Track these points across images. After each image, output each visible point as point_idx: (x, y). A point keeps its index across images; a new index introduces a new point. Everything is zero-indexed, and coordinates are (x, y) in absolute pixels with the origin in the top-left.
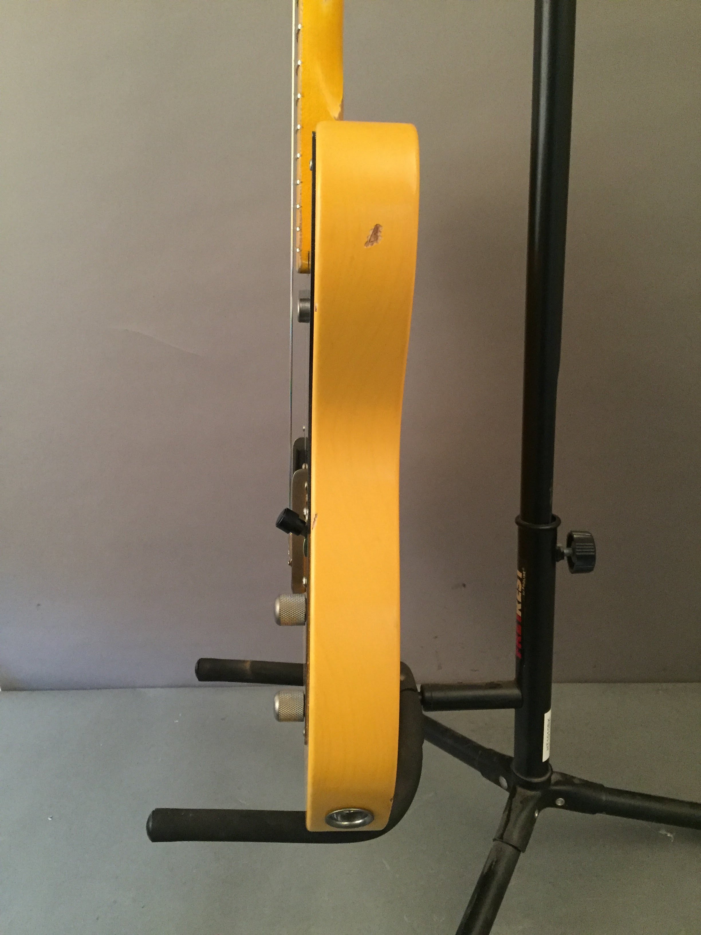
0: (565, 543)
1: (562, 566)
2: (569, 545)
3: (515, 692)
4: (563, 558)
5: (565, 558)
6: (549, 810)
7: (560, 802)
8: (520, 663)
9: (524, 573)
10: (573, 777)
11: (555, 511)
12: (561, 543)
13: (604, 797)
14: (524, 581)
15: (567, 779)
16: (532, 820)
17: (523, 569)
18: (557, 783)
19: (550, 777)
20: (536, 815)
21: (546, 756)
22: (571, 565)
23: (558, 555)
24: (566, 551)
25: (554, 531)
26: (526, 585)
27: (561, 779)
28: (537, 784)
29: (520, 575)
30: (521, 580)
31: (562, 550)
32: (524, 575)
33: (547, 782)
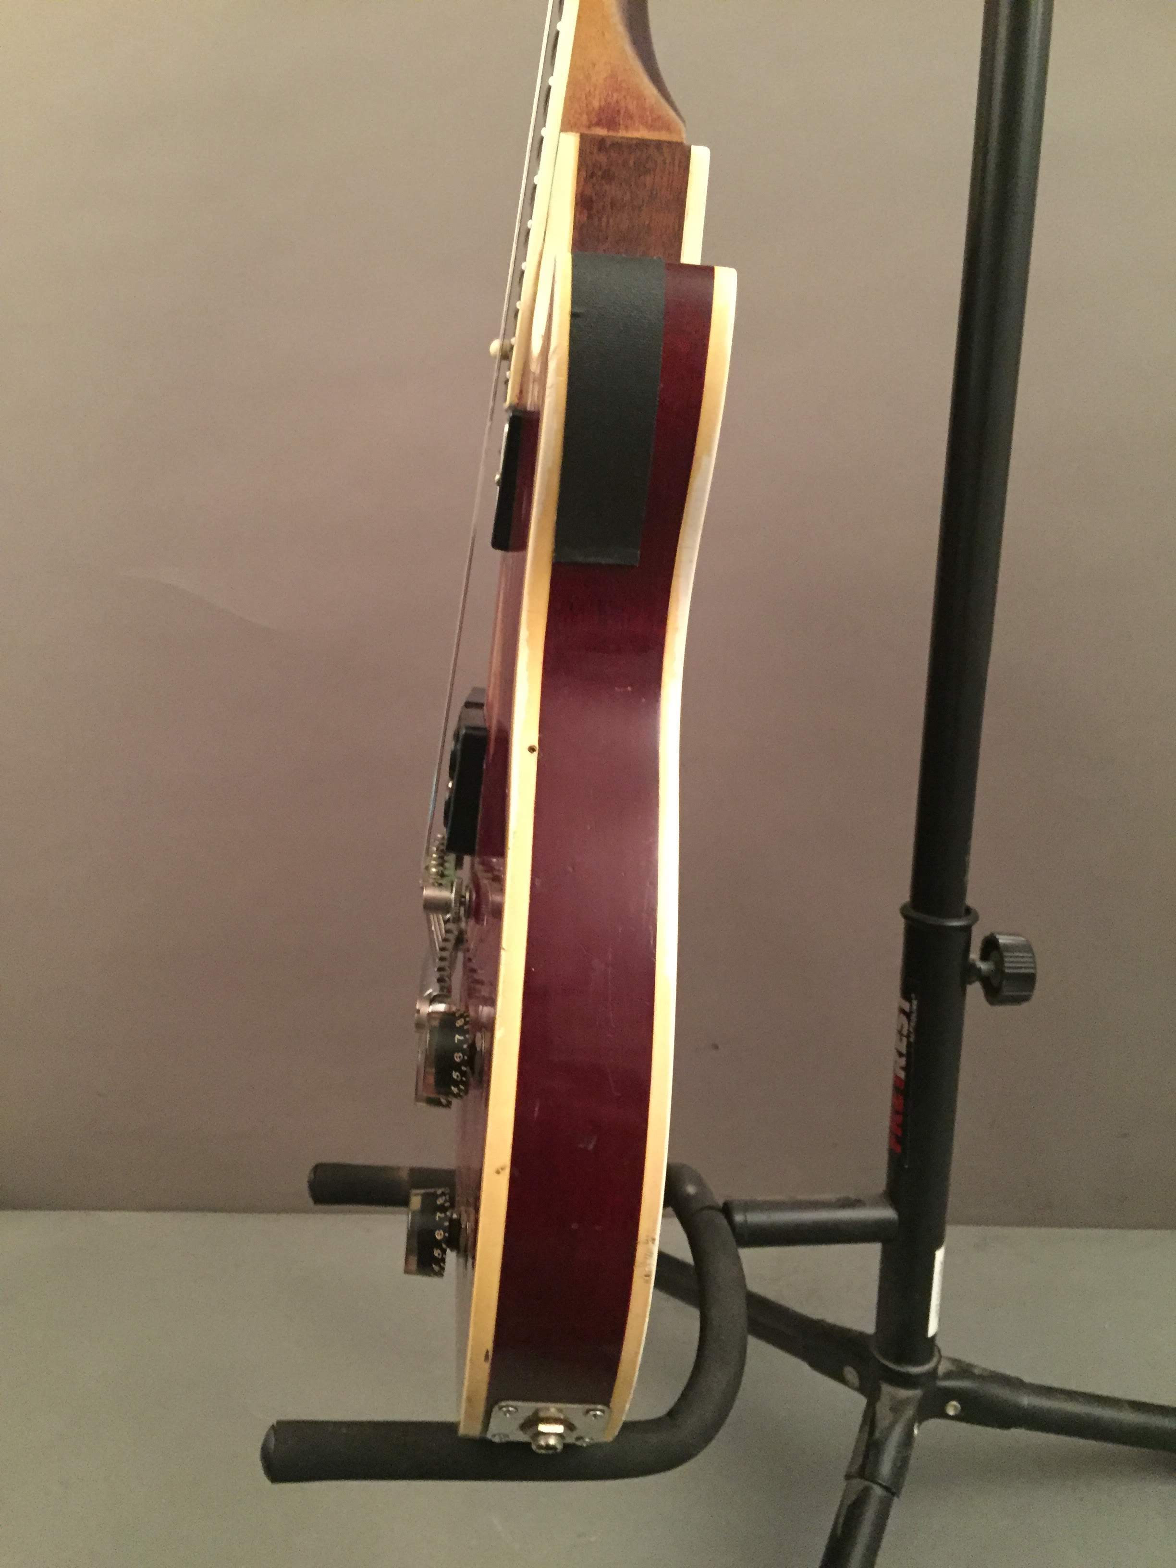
0: (982, 954)
3: (886, 1215)
4: (977, 979)
5: (981, 980)
6: (933, 1424)
7: (952, 1409)
9: (915, 1002)
10: (972, 1366)
13: (1025, 1400)
14: (914, 1017)
15: (964, 1370)
16: (908, 1440)
17: (913, 996)
18: (948, 1375)
19: (936, 1367)
20: (916, 1432)
21: (932, 1329)
22: (989, 990)
23: (969, 973)
24: (983, 966)
25: (967, 930)
26: (916, 1027)
27: (954, 1368)
28: (918, 1376)
29: (906, 1006)
30: (908, 1015)
31: (976, 964)
32: (915, 1007)
33: (933, 1374)
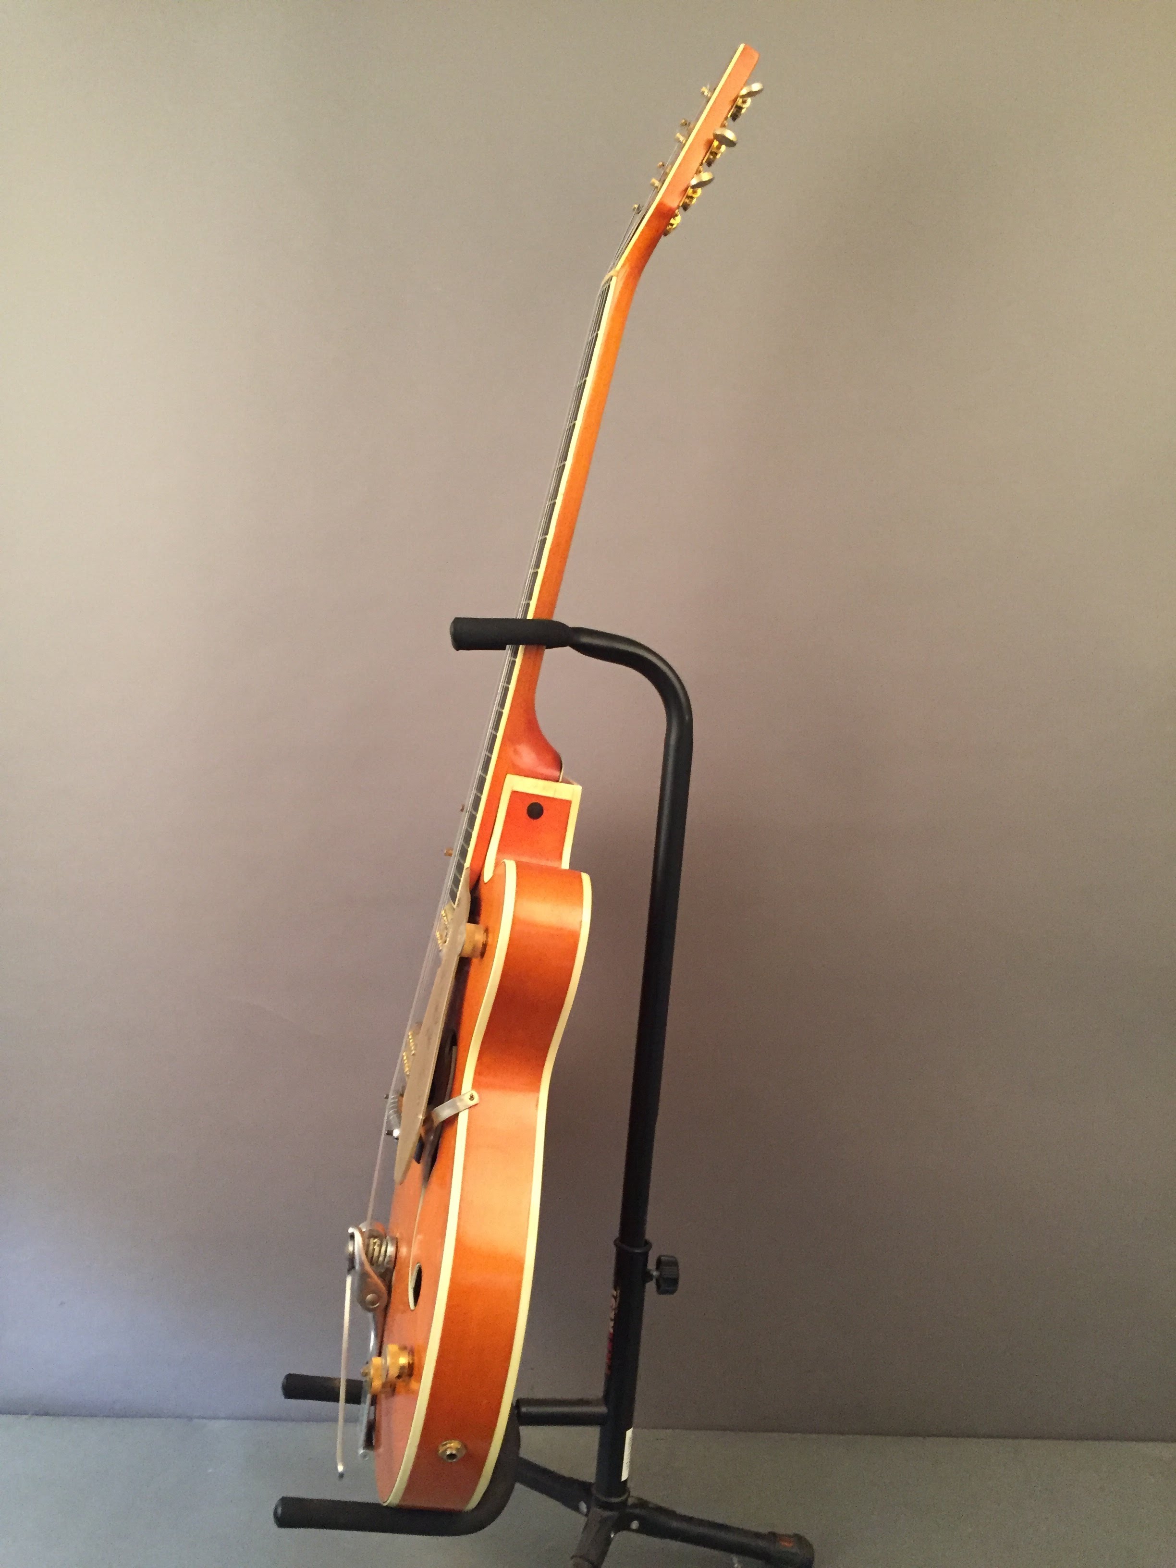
0: (655, 1267)
1: (651, 1286)
2: (658, 1268)
3: (603, 1409)
4: (652, 1280)
5: (654, 1280)
6: (625, 1533)
7: (635, 1525)
8: (609, 1379)
9: (619, 1291)
10: (649, 1503)
11: (648, 1236)
12: (651, 1265)
13: (675, 1524)
14: (618, 1299)
15: (642, 1504)
16: (608, 1541)
17: (618, 1288)
18: (634, 1506)
19: (627, 1500)
20: (612, 1536)
21: (625, 1476)
22: (658, 1287)
23: (647, 1276)
24: (655, 1273)
25: (646, 1255)
26: (619, 1304)
27: (636, 1502)
28: (617, 1503)
29: (615, 1293)
30: (615, 1298)
31: (651, 1272)
32: (618, 1294)
33: (624, 1503)
